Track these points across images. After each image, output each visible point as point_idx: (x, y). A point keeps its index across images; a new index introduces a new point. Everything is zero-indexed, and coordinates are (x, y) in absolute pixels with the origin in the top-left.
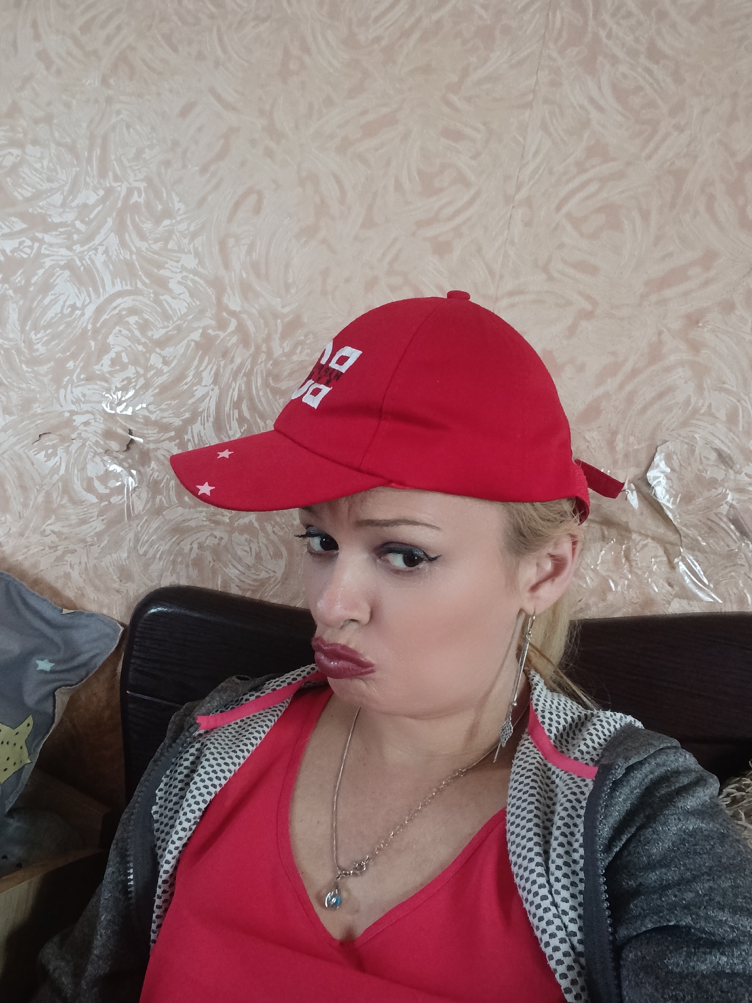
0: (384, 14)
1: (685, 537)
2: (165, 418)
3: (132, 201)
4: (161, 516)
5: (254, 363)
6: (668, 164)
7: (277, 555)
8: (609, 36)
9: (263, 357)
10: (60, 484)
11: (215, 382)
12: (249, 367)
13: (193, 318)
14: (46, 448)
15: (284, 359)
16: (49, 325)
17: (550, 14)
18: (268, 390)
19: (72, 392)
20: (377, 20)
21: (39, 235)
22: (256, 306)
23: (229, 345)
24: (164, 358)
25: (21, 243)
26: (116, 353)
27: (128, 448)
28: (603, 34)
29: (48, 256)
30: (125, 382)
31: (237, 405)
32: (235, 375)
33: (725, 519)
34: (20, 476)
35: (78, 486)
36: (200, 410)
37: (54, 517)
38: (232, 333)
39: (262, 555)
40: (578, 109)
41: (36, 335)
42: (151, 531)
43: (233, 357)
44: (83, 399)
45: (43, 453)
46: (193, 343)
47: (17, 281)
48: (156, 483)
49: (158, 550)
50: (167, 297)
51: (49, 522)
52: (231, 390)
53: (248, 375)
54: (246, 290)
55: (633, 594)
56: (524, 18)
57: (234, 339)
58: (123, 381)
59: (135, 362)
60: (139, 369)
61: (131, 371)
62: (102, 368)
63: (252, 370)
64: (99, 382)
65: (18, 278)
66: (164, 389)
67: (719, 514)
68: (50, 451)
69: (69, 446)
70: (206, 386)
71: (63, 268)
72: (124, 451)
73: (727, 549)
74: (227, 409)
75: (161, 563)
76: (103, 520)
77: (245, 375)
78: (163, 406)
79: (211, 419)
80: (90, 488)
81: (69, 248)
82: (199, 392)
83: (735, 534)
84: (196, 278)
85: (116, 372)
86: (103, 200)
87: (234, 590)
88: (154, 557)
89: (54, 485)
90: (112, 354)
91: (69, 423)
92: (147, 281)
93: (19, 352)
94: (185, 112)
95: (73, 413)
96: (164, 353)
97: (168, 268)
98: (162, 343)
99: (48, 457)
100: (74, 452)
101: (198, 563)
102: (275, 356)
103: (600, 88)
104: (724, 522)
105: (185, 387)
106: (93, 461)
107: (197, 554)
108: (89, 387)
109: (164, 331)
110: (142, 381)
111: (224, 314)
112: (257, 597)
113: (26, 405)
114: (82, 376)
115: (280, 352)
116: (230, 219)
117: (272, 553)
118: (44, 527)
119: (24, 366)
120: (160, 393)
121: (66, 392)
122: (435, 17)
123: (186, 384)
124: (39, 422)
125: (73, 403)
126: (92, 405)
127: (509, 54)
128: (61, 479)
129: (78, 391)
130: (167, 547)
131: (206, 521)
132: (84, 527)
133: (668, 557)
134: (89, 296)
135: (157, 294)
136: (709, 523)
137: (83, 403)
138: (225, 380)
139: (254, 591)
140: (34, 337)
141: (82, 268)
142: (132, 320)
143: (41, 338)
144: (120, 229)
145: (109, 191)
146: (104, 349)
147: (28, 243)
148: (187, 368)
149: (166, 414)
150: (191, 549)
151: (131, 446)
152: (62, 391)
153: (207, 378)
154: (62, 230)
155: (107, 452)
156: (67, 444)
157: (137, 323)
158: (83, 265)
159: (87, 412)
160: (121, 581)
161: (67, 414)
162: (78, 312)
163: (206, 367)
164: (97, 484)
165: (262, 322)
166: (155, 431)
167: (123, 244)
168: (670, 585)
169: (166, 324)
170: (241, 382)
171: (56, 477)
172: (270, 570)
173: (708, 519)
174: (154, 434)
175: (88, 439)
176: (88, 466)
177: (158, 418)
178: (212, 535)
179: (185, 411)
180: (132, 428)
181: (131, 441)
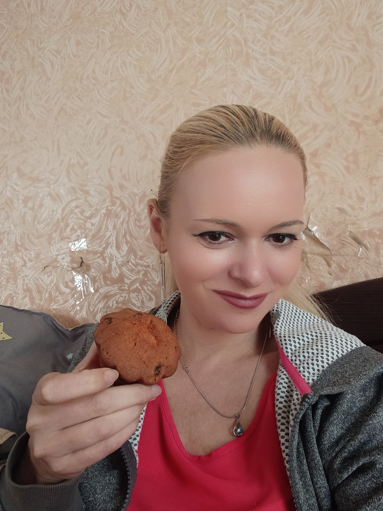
0: (161, 66)
1: (332, 251)
2: (95, 249)
3: (72, 162)
4: (98, 292)
5: (129, 217)
6: (289, 93)
7: (151, 299)
8: (253, 51)
9: (133, 213)
10: (54, 287)
11: (114, 228)
12: (127, 219)
13: (101, 204)
14: (47, 273)
15: (141, 212)
16: (44, 220)
17: (227, 49)
18: (136, 227)
19: (56, 247)
20: (158, 69)
21: (37, 185)
22: (127, 192)
23: (118, 212)
24: (92, 223)
25: (30, 190)
26: (72, 226)
27: (81, 266)
28: (250, 51)
29: (41, 192)
30: (77, 237)
31: (124, 236)
32: (122, 224)
33: (349, 238)
34: (38, 287)
35: (62, 287)
36: (109, 242)
37: (53, 302)
38: (118, 207)
39: (144, 301)
40: (246, 82)
41: (39, 226)
42: (95, 299)
43: (120, 216)
44: (60, 249)
45: (46, 275)
46: (103, 215)
47: (29, 205)
48: (95, 278)
49: (99, 308)
50: (90, 198)
51: (52, 305)
52: (121, 231)
53: (127, 222)
54: (122, 187)
55: (313, 283)
56: (217, 53)
57: (120, 209)
58: (76, 237)
59: (80, 228)
60: (82, 230)
61: (79, 232)
62: (67, 233)
63: (128, 220)
64: (66, 240)
65: (30, 204)
66: (93, 236)
67: (345, 237)
68: (49, 274)
69: (57, 270)
70: (110, 231)
71: (47, 196)
72: (79, 267)
73: (353, 252)
74: (120, 239)
75: (101, 314)
76: (74, 299)
77: (126, 223)
78: (94, 244)
79: (114, 245)
80: (67, 286)
81: (49, 187)
82: (108, 234)
83: (355, 244)
84: (101, 187)
85: (73, 234)
88: (97, 312)
89: (52, 288)
90: (70, 227)
91: (56, 260)
92: (81, 193)
93: (33, 234)
94: (88, 123)
95: (57, 255)
96: (91, 221)
97: (89, 186)
98: (90, 218)
99: (49, 276)
100: (59, 272)
102: (137, 212)
103: (253, 71)
104: (349, 240)
105: (102, 234)
106: (67, 274)
107: (116, 306)
108: (63, 243)
109: (90, 212)
110: (84, 235)
111: (114, 199)
113: (38, 255)
114: (59, 239)
115: (139, 209)
116: (111, 160)
117: (148, 299)
118: (50, 308)
119: (35, 240)
120: (92, 239)
121: (53, 247)
122: (181, 62)
123: (102, 232)
124: (44, 262)
125: (57, 251)
126: (65, 250)
127: (213, 68)
128: (55, 285)
129: (58, 246)
130: (103, 306)
131: (118, 290)
132: (66, 304)
133: (326, 262)
134: (59, 205)
135: (85, 197)
136: (342, 242)
137: (61, 250)
138: (118, 226)
140: (38, 227)
141: (55, 194)
142: (77, 210)
143: (42, 227)
144: (68, 174)
145: (62, 161)
146: (67, 225)
147: (32, 189)
148: (102, 225)
149: (95, 247)
150: (113, 305)
151: (83, 264)
152: (52, 247)
153: (110, 227)
154: (45, 181)
155: (73, 269)
156: (56, 269)
157: (79, 211)
158: (55, 193)
159: (63, 253)
161: (55, 256)
162: (55, 212)
163: (110, 223)
164: (70, 284)
165: (130, 199)
166: (91, 256)
167: (70, 180)
168: (330, 274)
169: (91, 209)
170: (125, 226)
171: (53, 284)
172: (148, 307)
173: (341, 240)
174: (91, 257)
175: (64, 265)
176: (65, 277)
177: (92, 249)
178: (121, 296)
179: (103, 244)
180: (82, 256)
181: (82, 262)
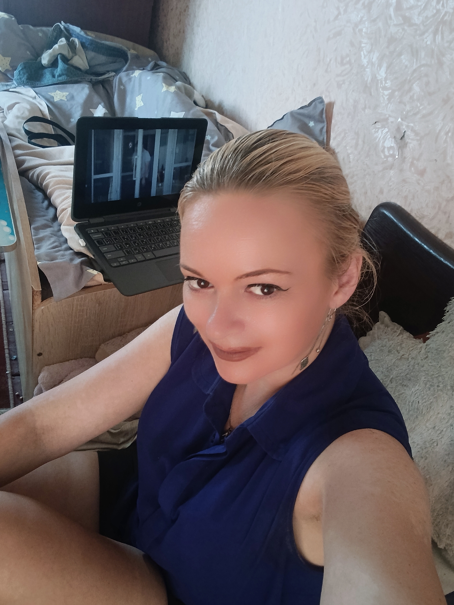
3: (445, 18)
10: (375, 145)
11: (443, 120)
14: (376, 128)
16: (395, 73)
21: (406, 28)
25: (398, 30)
27: (401, 139)
29: (406, 39)
31: (447, 134)
34: (364, 137)
35: (380, 148)
36: (433, 131)
37: (369, 158)
39: (429, 205)
45: (374, 130)
46: (442, 98)
48: (405, 158)
50: (441, 72)
51: (366, 159)
52: (447, 126)
65: (392, 47)
68: (377, 130)
69: (383, 130)
70: (439, 120)
71: (409, 46)
76: (382, 166)
80: (383, 151)
81: (414, 37)
82: (436, 122)
86: (434, 15)
87: (413, 214)
88: (393, 189)
89: (373, 145)
90: (411, 94)
91: (387, 119)
92: (436, 61)
93: (381, 83)
95: (390, 116)
97: (446, 58)
98: (431, 94)
99: (375, 132)
100: (384, 133)
101: (406, 197)
105: (431, 118)
106: (389, 140)
107: (407, 194)
109: (434, 88)
112: (420, 221)
113: (376, 107)
117: (432, 206)
119: (381, 89)
121: (390, 106)
124: (377, 116)
125: (391, 111)
129: (394, 107)
130: (398, 187)
131: (415, 181)
132: (376, 166)
134: (413, 63)
135: (437, 69)
138: (447, 120)
139: (420, 218)
141: (415, 49)
142: (424, 79)
144: (435, 33)
145: (438, 11)
146: (410, 90)
147: (401, 31)
150: (406, 191)
151: (403, 138)
153: (441, 117)
154: (414, 27)
155: (395, 137)
157: (425, 81)
158: (416, 47)
160: (379, 193)
161: (387, 116)
162: (407, 70)
163: (443, 111)
164: (386, 150)
166: (413, 135)
167: (434, 39)
169: (436, 85)
171: (375, 142)
172: (429, 212)
176: (386, 141)
177: (416, 129)
178: (415, 188)
179: (427, 130)
180: (405, 130)
181: (404, 136)
